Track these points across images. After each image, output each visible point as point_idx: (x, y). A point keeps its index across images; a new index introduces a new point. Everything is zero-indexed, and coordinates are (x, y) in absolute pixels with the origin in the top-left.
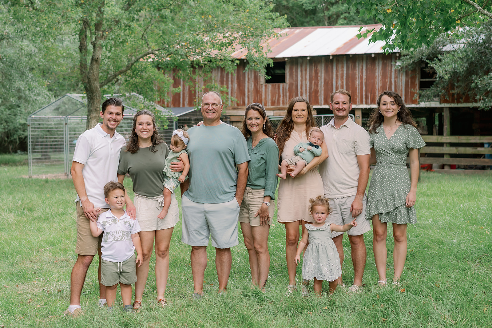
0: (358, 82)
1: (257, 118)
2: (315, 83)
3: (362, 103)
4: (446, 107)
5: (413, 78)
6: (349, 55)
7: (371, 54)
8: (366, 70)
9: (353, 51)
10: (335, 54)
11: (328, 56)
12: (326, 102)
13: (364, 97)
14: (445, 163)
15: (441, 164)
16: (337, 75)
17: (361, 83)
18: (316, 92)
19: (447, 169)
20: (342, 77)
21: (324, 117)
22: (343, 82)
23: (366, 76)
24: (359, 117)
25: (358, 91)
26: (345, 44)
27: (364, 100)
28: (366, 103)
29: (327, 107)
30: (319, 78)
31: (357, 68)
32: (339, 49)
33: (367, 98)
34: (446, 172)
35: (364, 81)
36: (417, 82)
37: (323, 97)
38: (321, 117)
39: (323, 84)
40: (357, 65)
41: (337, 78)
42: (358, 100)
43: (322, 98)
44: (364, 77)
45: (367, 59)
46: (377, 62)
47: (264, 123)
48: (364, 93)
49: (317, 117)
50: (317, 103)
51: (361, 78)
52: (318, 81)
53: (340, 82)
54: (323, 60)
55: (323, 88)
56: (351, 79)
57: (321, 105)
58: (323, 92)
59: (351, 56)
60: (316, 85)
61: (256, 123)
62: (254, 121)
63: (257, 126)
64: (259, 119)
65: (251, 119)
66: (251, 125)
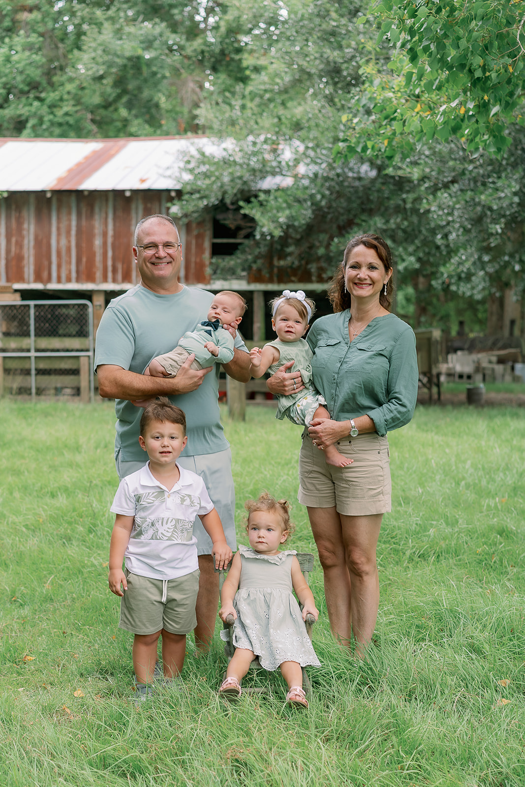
0: (98, 242)
1: (372, 267)
2: (17, 242)
3: (105, 279)
4: (258, 291)
5: (200, 237)
6: (82, 191)
7: (123, 191)
8: (114, 219)
9: (89, 185)
10: (58, 188)
11: (43, 192)
12: (38, 278)
13: (110, 269)
14: (256, 389)
15: (250, 390)
16: (58, 229)
17: (105, 244)
18: (20, 258)
19: (259, 399)
20: (68, 232)
21: (36, 306)
22: (69, 242)
23: (114, 230)
24: (100, 306)
25: (98, 258)
26: (70, 171)
27: (110, 275)
28: (114, 281)
29: (39, 286)
30: (25, 233)
31: (97, 217)
32: (60, 180)
33: (115, 271)
34: (258, 404)
35: (110, 240)
36: (207, 245)
37: (32, 268)
38: (28, 306)
39: (32, 243)
40: (97, 210)
41: (59, 234)
42: (99, 275)
43: (29, 269)
44: (110, 233)
45: (115, 200)
46: (133, 206)
47: (386, 282)
48: (110, 263)
49: (21, 306)
50: (21, 279)
51: (105, 234)
52: (23, 237)
53: (63, 242)
54: (32, 200)
55: (32, 252)
56: (84, 237)
57: (29, 283)
58: (32, 259)
59: (86, 193)
60: (20, 245)
61: (367, 277)
62: (364, 273)
63: (370, 285)
64: (376, 268)
65: (356, 266)
66: (357, 281)
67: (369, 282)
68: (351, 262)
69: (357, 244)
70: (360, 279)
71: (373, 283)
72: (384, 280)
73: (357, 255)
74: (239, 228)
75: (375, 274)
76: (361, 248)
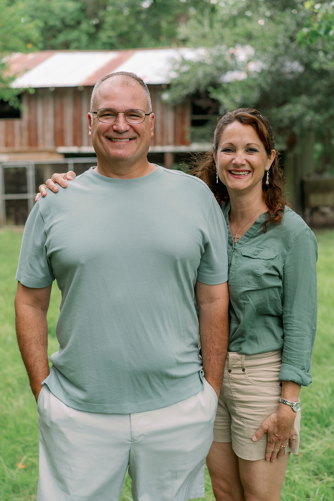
1: (250, 150)
5: (183, 115)
10: (88, 84)
11: (77, 87)
12: (75, 144)
18: (62, 131)
30: (65, 114)
39: (71, 121)
43: (69, 137)
47: (268, 168)
50: (63, 144)
55: (71, 126)
57: (69, 146)
58: (71, 131)
60: (62, 122)
61: (244, 162)
62: (240, 157)
63: (249, 172)
64: (255, 150)
65: (231, 149)
66: (231, 168)
67: (247, 168)
68: (224, 143)
69: (230, 121)
70: (236, 165)
71: (252, 169)
72: (265, 165)
73: (232, 134)
74: (209, 108)
75: (254, 158)
76: (235, 126)
